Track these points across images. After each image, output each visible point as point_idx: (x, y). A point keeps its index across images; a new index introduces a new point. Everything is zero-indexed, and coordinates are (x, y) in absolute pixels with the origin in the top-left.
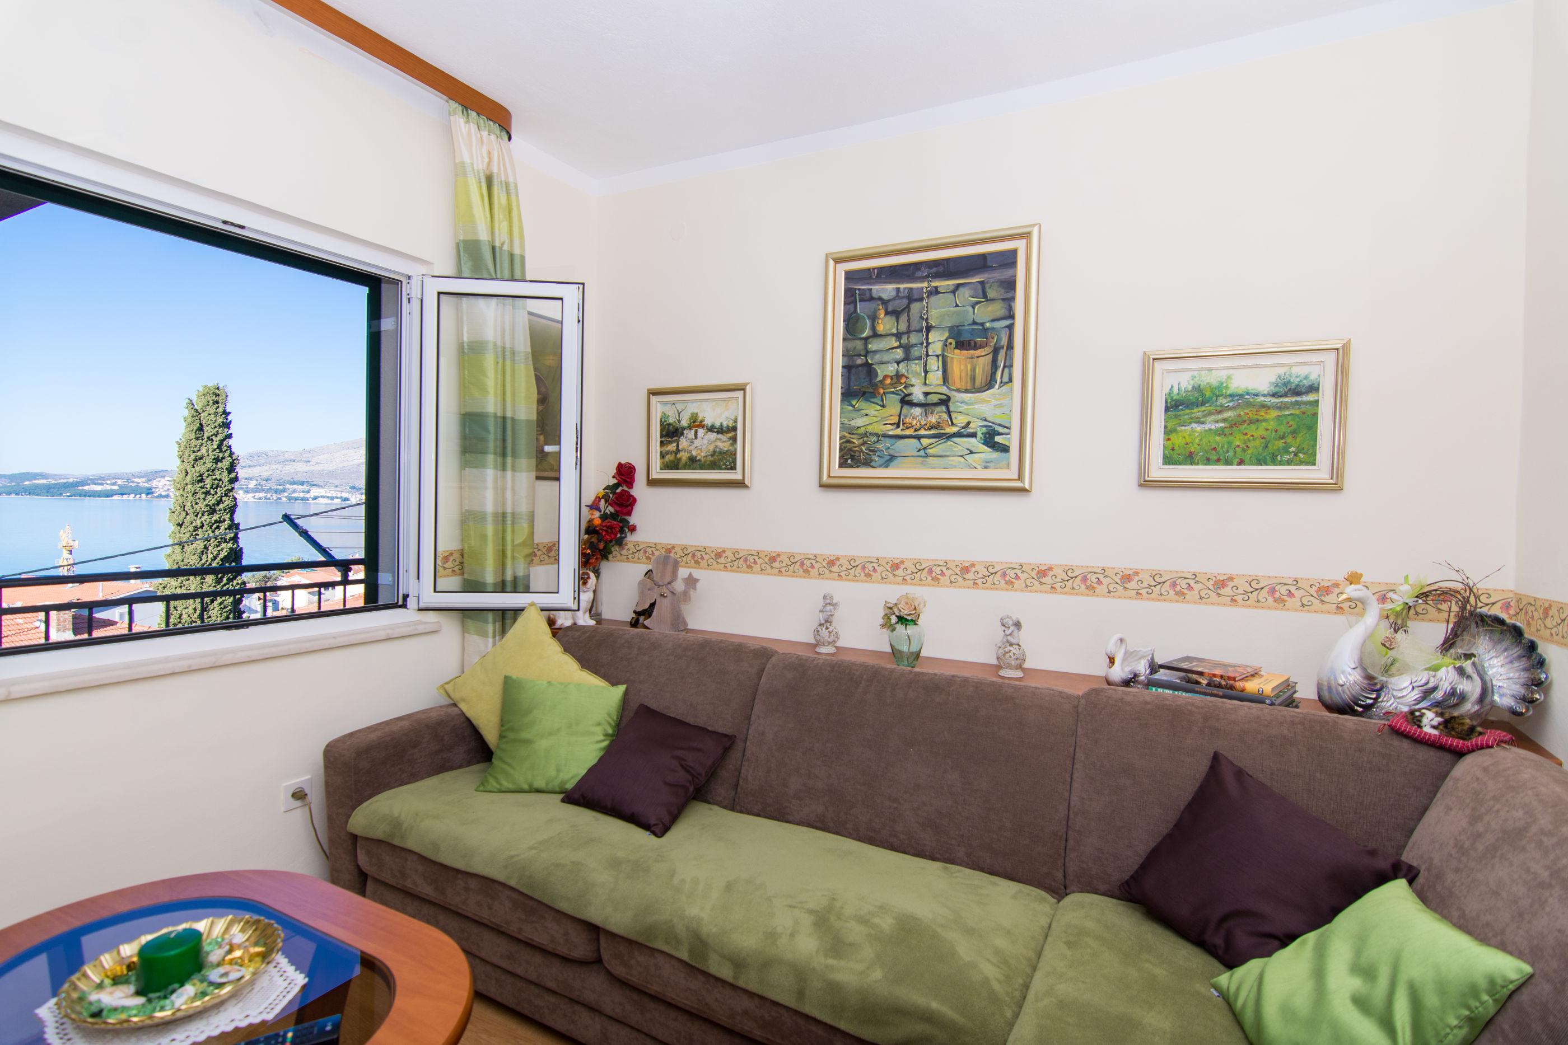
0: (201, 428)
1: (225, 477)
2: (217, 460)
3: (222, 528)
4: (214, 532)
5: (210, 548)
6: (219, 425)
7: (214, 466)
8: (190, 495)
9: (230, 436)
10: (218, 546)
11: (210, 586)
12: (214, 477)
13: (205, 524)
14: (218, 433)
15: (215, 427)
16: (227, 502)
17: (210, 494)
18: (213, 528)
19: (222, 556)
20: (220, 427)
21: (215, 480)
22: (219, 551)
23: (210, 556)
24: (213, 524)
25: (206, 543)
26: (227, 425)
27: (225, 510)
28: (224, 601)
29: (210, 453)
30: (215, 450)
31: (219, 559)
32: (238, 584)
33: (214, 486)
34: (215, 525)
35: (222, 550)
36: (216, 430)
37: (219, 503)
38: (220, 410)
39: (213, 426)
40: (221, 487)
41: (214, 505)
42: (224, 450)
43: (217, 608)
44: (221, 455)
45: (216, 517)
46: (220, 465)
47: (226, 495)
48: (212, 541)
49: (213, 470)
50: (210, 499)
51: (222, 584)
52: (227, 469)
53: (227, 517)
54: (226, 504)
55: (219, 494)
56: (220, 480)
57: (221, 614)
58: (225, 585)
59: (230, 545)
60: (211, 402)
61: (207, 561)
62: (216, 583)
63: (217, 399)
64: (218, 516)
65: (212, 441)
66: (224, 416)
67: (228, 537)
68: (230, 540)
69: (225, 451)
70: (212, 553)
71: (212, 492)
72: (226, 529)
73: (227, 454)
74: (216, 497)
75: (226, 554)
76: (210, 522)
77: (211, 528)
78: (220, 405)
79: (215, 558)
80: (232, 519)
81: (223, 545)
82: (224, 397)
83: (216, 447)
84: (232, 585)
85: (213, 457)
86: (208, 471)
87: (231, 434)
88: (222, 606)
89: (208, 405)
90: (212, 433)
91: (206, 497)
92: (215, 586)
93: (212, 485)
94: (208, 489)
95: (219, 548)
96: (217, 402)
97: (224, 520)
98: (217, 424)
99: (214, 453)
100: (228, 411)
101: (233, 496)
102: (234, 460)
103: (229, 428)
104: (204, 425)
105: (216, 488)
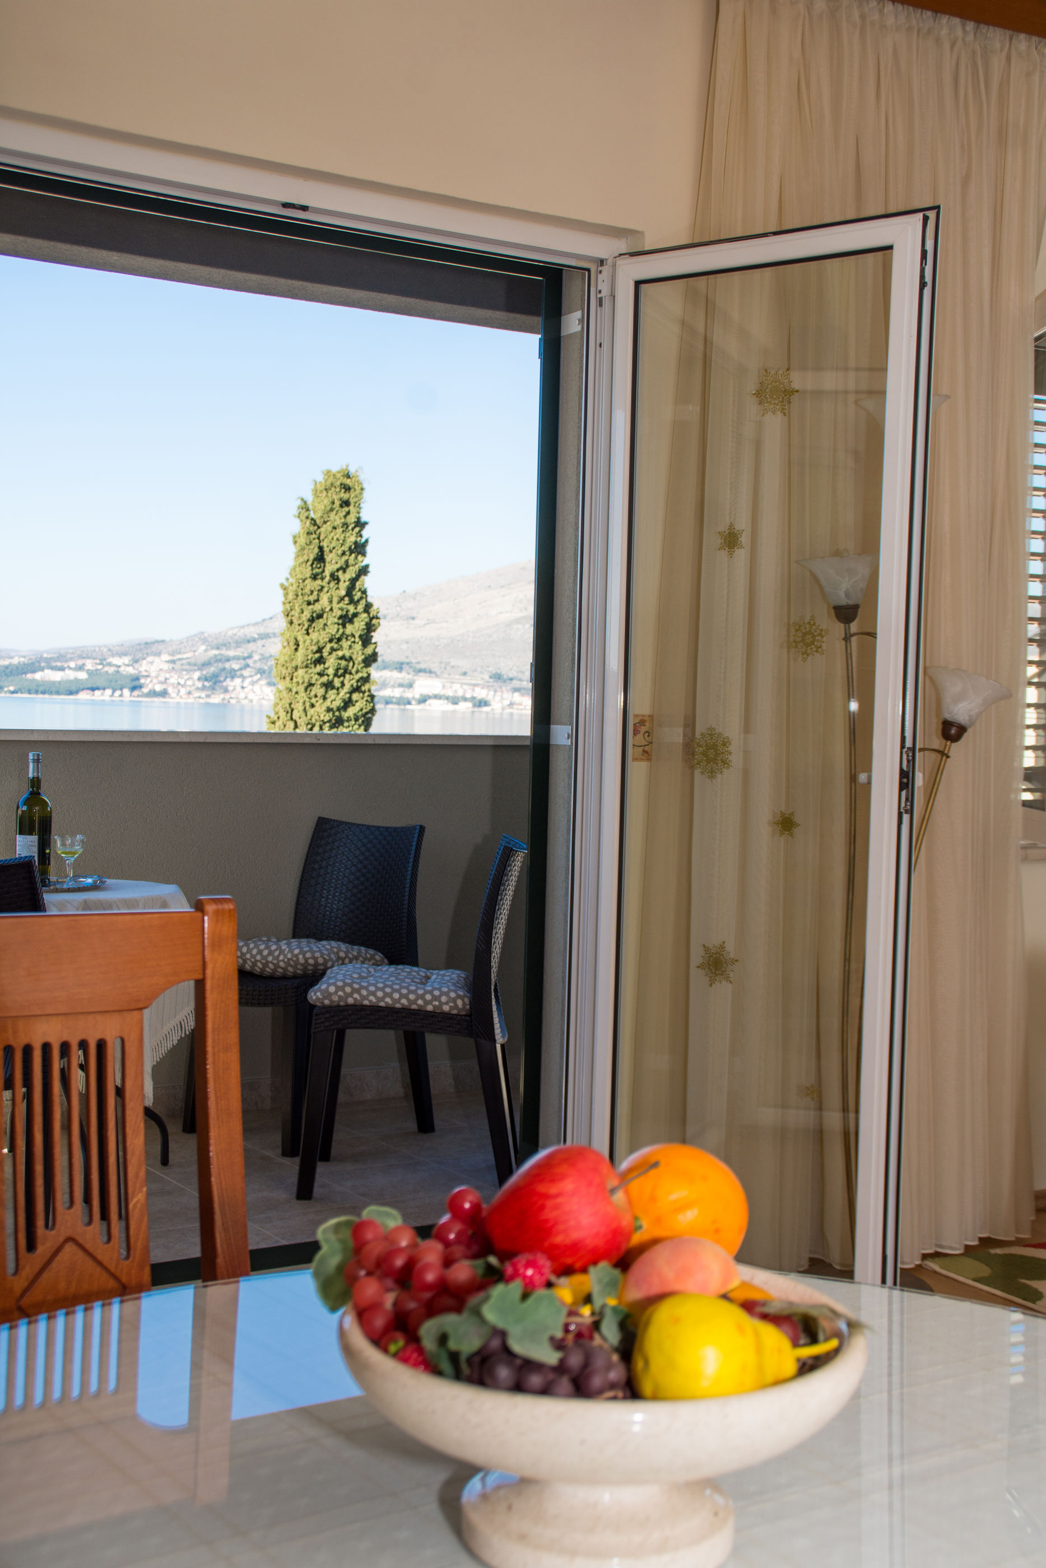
0: (320, 558)
1: (358, 652)
2: (346, 619)
6: (350, 548)
7: (341, 631)
8: (301, 688)
9: (364, 571)
12: (340, 653)
14: (347, 565)
15: (344, 553)
16: (360, 704)
17: (333, 688)
20: (351, 552)
21: (341, 658)
26: (360, 548)
27: (356, 719)
29: (335, 605)
33: (341, 672)
36: (344, 558)
37: (348, 703)
38: (352, 519)
39: (340, 552)
40: (351, 673)
41: (339, 709)
42: (356, 598)
46: (349, 629)
47: (357, 689)
49: (339, 640)
50: (333, 697)
52: (360, 636)
54: (358, 707)
55: (347, 688)
56: (350, 658)
60: (337, 503)
63: (346, 495)
65: (338, 580)
66: (357, 529)
69: (358, 601)
71: (337, 682)
73: (361, 607)
74: (343, 693)
78: (351, 508)
82: (357, 491)
83: (343, 593)
85: (339, 613)
86: (331, 641)
87: (367, 566)
89: (332, 510)
90: (338, 566)
91: (326, 692)
93: (337, 670)
94: (331, 678)
96: (347, 503)
98: (345, 548)
99: (341, 605)
100: (363, 519)
101: (369, 691)
102: (371, 619)
103: (364, 554)
104: (326, 549)
105: (343, 675)
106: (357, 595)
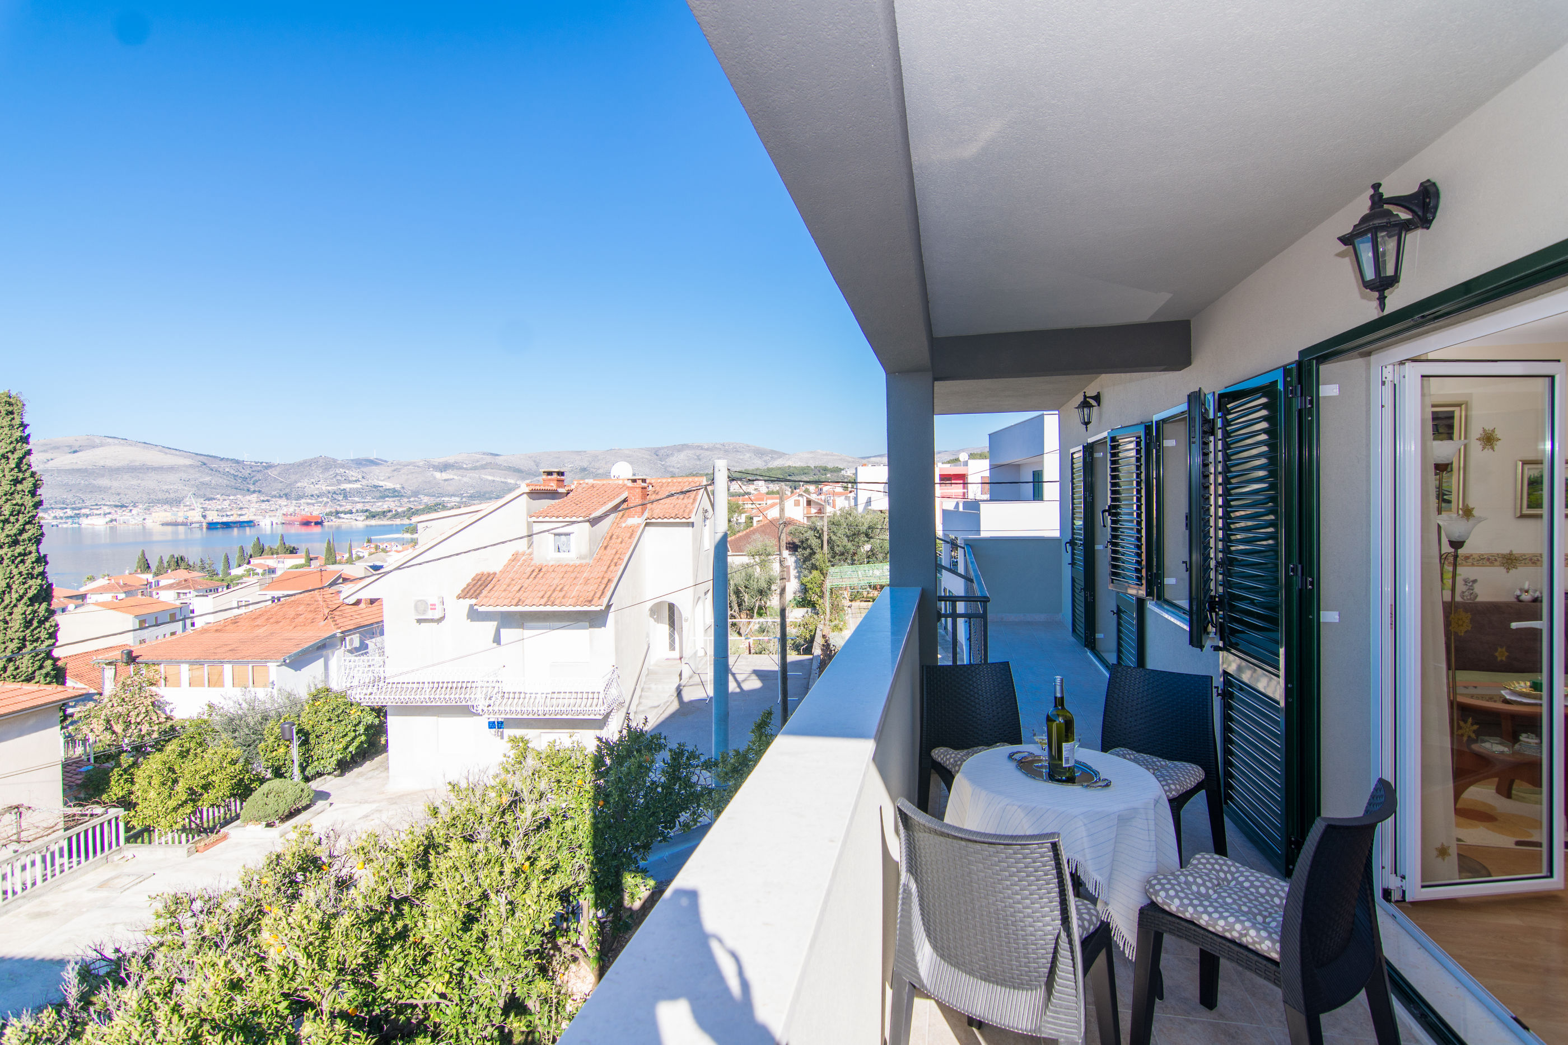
1: (29, 502)
2: (16, 482)
3: (28, 563)
5: (14, 587)
6: (17, 440)
7: (13, 488)
9: (29, 452)
10: (24, 583)
11: (16, 632)
12: (14, 502)
13: (5, 558)
14: (15, 449)
15: (12, 443)
16: (32, 531)
17: (9, 522)
18: (16, 562)
19: (30, 594)
20: (18, 442)
21: (15, 505)
22: (26, 589)
23: (15, 596)
24: (16, 558)
25: (8, 580)
26: (25, 440)
27: (30, 540)
28: (35, 647)
29: (6, 473)
30: (13, 469)
31: (26, 598)
32: (51, 626)
33: (15, 513)
34: (19, 559)
35: (30, 587)
36: (12, 446)
37: (22, 531)
38: (17, 421)
39: (8, 442)
40: (23, 513)
41: (15, 535)
42: (24, 469)
43: (27, 657)
44: (21, 475)
45: (19, 549)
46: (19, 487)
47: (29, 522)
48: (16, 577)
49: (12, 494)
50: (10, 528)
51: (32, 628)
52: (29, 491)
53: (34, 548)
54: (30, 533)
55: (21, 521)
56: (22, 505)
58: (36, 629)
59: (39, 581)
61: (11, 602)
62: (24, 627)
63: (10, 409)
64: (22, 547)
65: (8, 458)
66: (21, 428)
67: (36, 572)
68: (38, 576)
69: (26, 471)
71: (12, 519)
72: (33, 563)
73: (28, 474)
74: (17, 525)
75: (36, 592)
77: (13, 562)
78: (15, 416)
79: (22, 597)
80: (38, 551)
81: (30, 582)
82: (20, 405)
83: (14, 466)
84: (45, 628)
85: (12, 478)
86: (5, 495)
87: (31, 450)
90: (8, 450)
91: (4, 525)
92: (23, 631)
93: (13, 512)
94: (7, 517)
95: (26, 586)
96: (12, 413)
97: (30, 553)
98: (13, 439)
99: (12, 473)
100: (26, 423)
101: (39, 523)
102: (37, 481)
103: (28, 443)
105: (18, 514)
106: (24, 467)
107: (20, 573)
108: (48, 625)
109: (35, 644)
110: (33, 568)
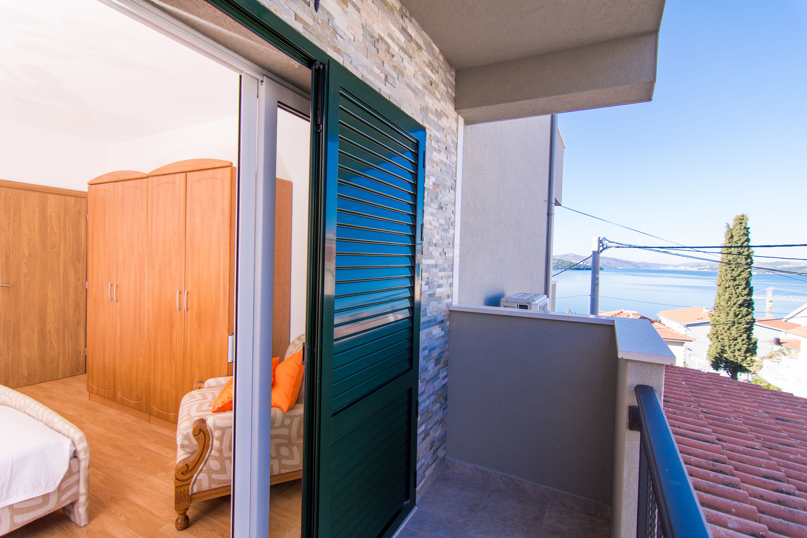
0: (732, 237)
1: (744, 262)
4: (735, 290)
5: (732, 298)
6: (742, 234)
8: (724, 271)
10: (737, 298)
12: (737, 262)
13: (731, 286)
14: (740, 240)
16: (745, 275)
17: (734, 271)
19: (740, 303)
23: (733, 303)
24: (735, 286)
25: (730, 296)
26: (747, 234)
27: (743, 279)
31: (736, 305)
32: (750, 319)
33: (737, 267)
34: (736, 287)
35: (739, 300)
36: (740, 237)
37: (739, 275)
38: (744, 227)
40: (741, 267)
41: (736, 276)
44: (741, 250)
45: (737, 283)
46: (741, 256)
47: (744, 271)
49: (737, 259)
50: (734, 273)
51: (738, 318)
52: (745, 258)
53: (745, 283)
54: (744, 276)
55: (739, 271)
56: (740, 263)
57: (737, 333)
58: (740, 319)
60: (738, 223)
61: (731, 305)
63: (742, 221)
65: (737, 243)
66: (745, 230)
67: (743, 293)
68: (745, 295)
69: (745, 248)
70: (733, 301)
71: (736, 269)
72: (742, 289)
73: (746, 250)
75: (743, 302)
76: (733, 285)
77: (734, 288)
78: (744, 224)
79: (735, 304)
80: (747, 284)
81: (741, 297)
82: (746, 220)
87: (750, 239)
88: (738, 329)
89: (736, 225)
90: (737, 239)
91: (732, 272)
92: (735, 318)
94: (733, 268)
96: (741, 223)
97: (742, 285)
100: (748, 227)
102: (749, 253)
103: (748, 236)
104: (734, 235)
107: (736, 293)
108: (747, 318)
109: (739, 325)
110: (742, 291)
